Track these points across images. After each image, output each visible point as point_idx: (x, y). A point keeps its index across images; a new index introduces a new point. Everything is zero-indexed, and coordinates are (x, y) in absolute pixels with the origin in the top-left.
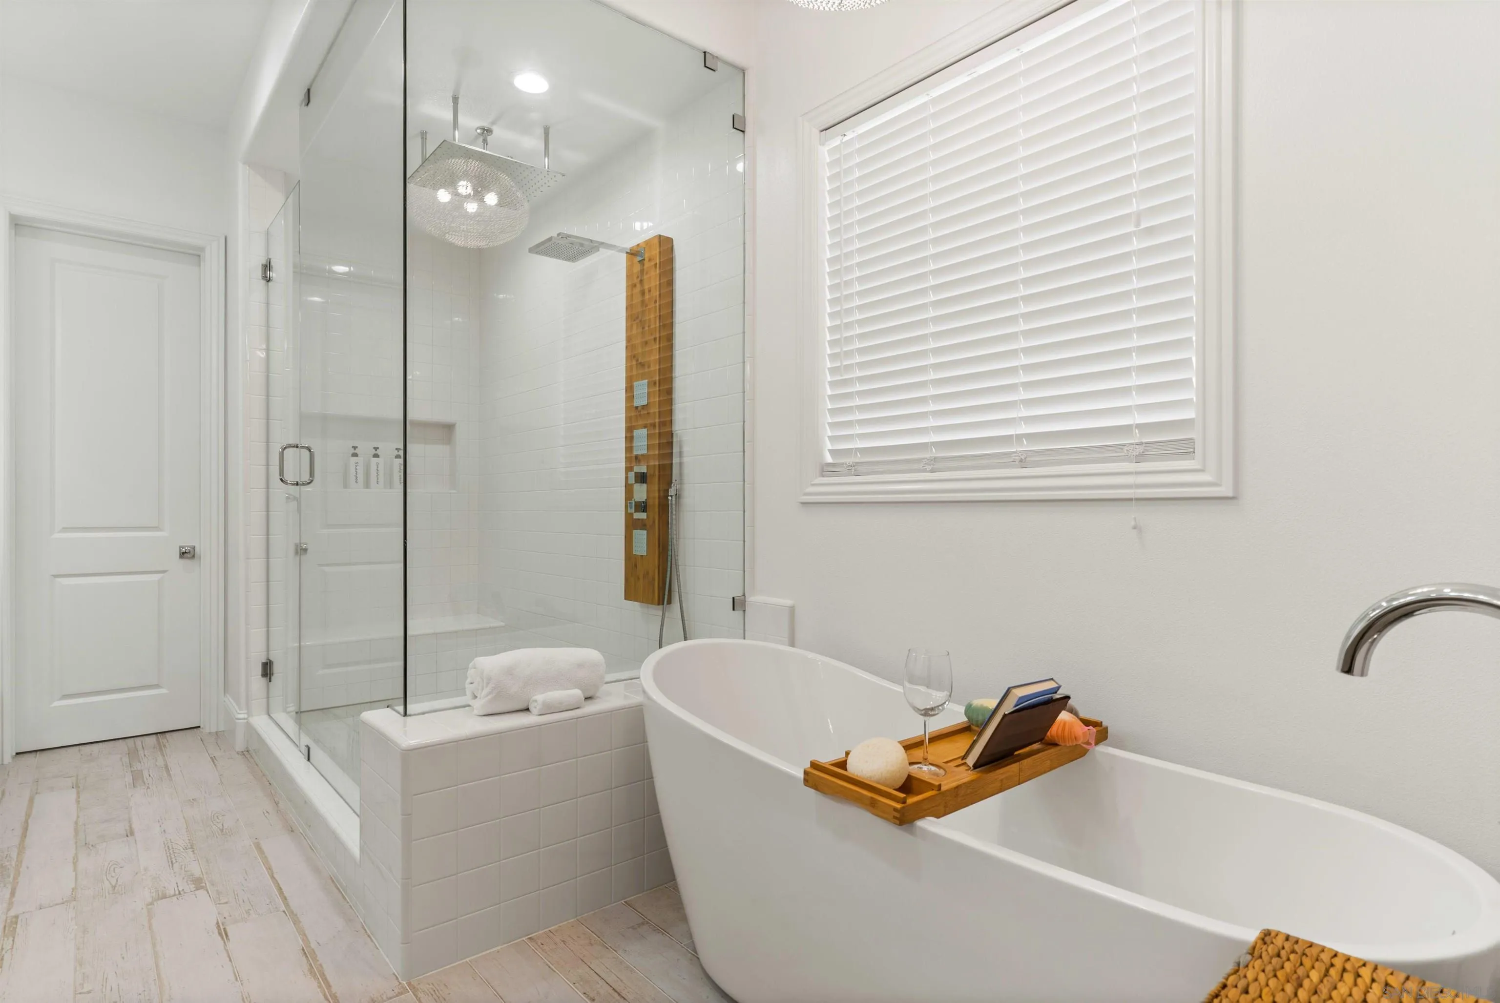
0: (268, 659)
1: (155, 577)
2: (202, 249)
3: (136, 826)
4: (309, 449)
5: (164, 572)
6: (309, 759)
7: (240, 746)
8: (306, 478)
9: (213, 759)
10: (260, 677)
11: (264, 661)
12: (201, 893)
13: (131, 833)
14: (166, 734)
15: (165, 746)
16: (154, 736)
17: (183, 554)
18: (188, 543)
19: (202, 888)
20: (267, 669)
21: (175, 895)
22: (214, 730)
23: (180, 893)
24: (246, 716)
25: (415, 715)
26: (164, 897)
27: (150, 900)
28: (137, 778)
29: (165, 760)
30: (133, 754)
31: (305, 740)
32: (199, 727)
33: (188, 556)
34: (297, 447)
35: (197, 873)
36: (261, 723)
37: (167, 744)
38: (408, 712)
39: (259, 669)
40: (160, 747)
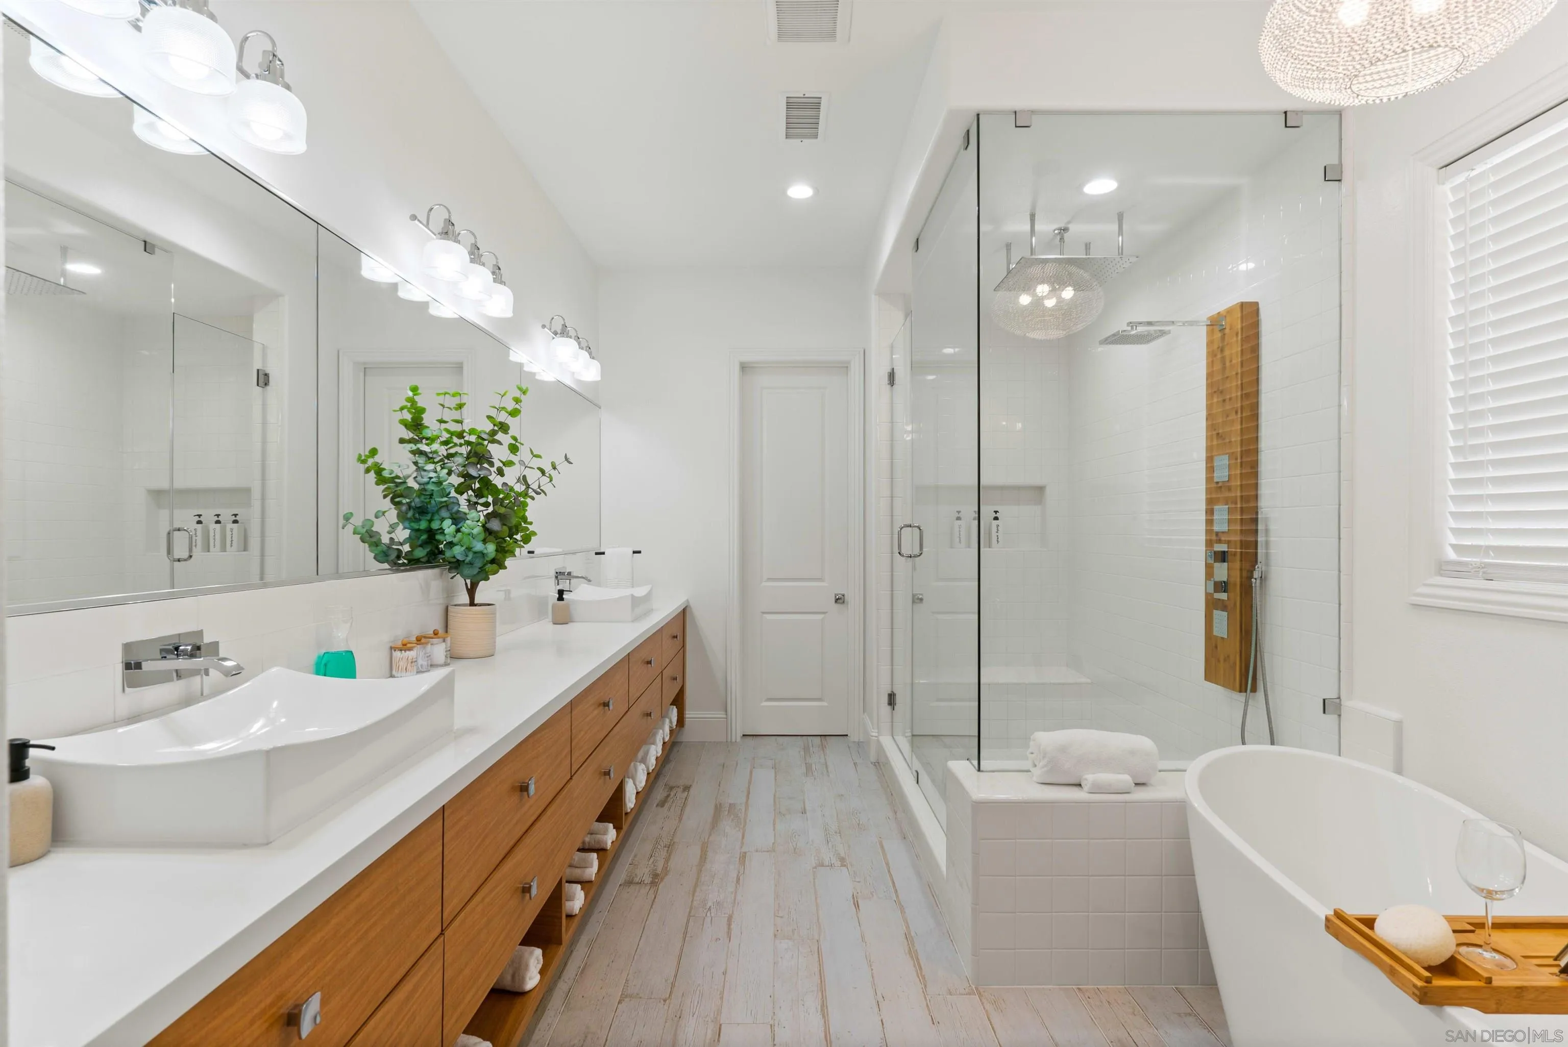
0: (892, 692)
1: (820, 617)
2: (849, 362)
3: (807, 808)
4: (919, 528)
5: (826, 613)
6: (918, 782)
7: (873, 757)
8: (917, 552)
9: (855, 764)
10: (887, 704)
11: (890, 692)
12: (844, 869)
13: (804, 812)
14: (827, 737)
15: (825, 747)
16: (819, 737)
17: (837, 600)
18: (840, 591)
19: (845, 866)
20: (892, 699)
21: (828, 866)
22: (857, 740)
23: (831, 865)
24: (877, 735)
25: (986, 771)
26: (823, 866)
27: (814, 865)
28: (809, 768)
29: (825, 759)
30: (806, 749)
31: (917, 765)
32: (847, 735)
33: (841, 601)
34: (911, 526)
35: (843, 855)
36: (886, 741)
37: (827, 746)
38: (981, 769)
39: (885, 699)
40: (823, 747)
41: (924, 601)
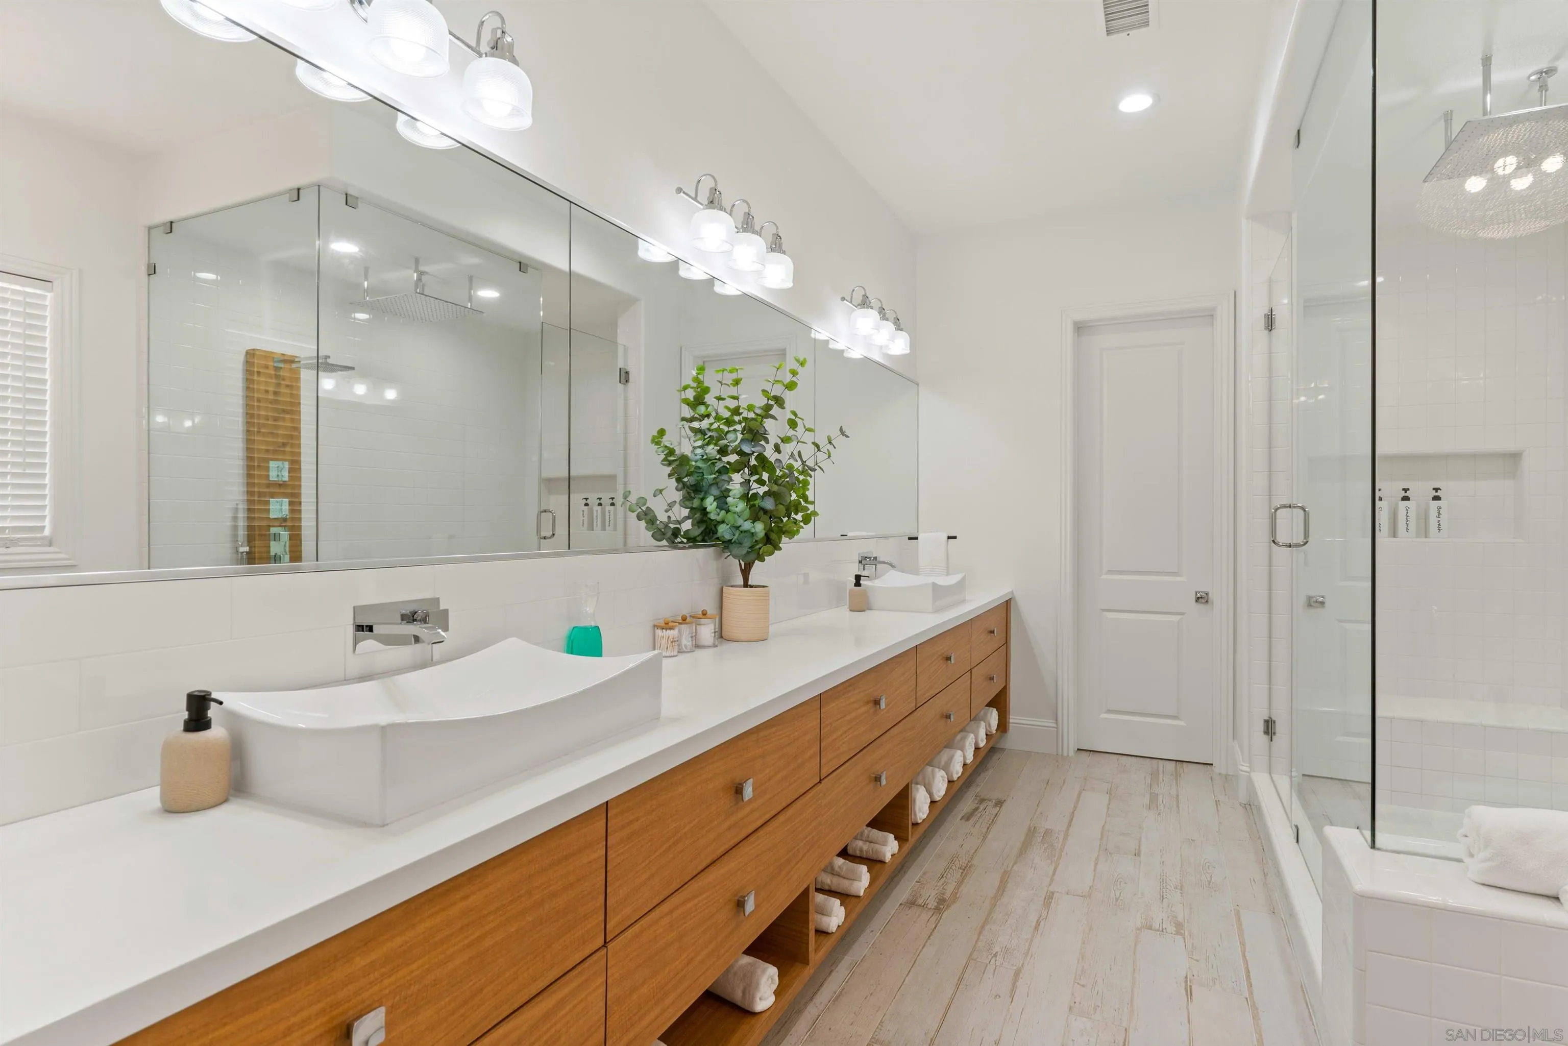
0: (1271, 718)
1: (1176, 618)
2: (1214, 309)
3: (1143, 848)
4: (1303, 509)
5: (1183, 614)
6: (1298, 841)
7: (1243, 797)
8: (1301, 540)
9: (1217, 802)
10: (1262, 733)
11: (1267, 718)
12: (1179, 939)
13: (1137, 854)
14: (1184, 763)
15: (1180, 775)
16: (1174, 762)
17: (1198, 599)
18: (1203, 588)
19: (1181, 934)
20: (1269, 727)
21: (1158, 930)
22: (1224, 772)
23: (1162, 931)
24: (1248, 770)
25: (1386, 851)
26: (1150, 928)
27: (1139, 925)
28: (1154, 798)
29: (1177, 791)
30: (1154, 775)
31: (1300, 817)
32: (1212, 764)
33: (1203, 601)
34: (1290, 507)
35: (1180, 918)
36: (1261, 780)
37: (1182, 775)
38: (1378, 844)
39: (1261, 726)
40: (1177, 776)
41: (1326, 604)
